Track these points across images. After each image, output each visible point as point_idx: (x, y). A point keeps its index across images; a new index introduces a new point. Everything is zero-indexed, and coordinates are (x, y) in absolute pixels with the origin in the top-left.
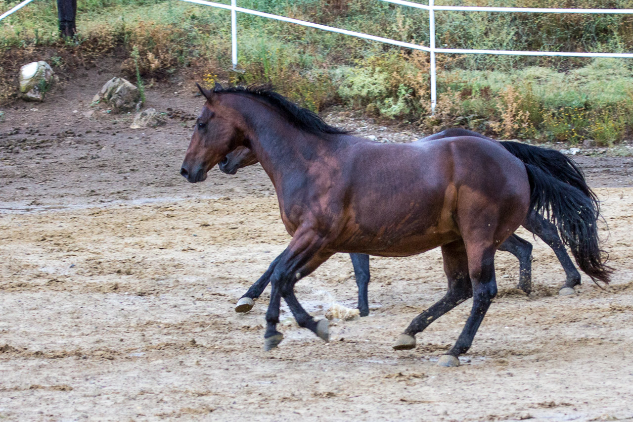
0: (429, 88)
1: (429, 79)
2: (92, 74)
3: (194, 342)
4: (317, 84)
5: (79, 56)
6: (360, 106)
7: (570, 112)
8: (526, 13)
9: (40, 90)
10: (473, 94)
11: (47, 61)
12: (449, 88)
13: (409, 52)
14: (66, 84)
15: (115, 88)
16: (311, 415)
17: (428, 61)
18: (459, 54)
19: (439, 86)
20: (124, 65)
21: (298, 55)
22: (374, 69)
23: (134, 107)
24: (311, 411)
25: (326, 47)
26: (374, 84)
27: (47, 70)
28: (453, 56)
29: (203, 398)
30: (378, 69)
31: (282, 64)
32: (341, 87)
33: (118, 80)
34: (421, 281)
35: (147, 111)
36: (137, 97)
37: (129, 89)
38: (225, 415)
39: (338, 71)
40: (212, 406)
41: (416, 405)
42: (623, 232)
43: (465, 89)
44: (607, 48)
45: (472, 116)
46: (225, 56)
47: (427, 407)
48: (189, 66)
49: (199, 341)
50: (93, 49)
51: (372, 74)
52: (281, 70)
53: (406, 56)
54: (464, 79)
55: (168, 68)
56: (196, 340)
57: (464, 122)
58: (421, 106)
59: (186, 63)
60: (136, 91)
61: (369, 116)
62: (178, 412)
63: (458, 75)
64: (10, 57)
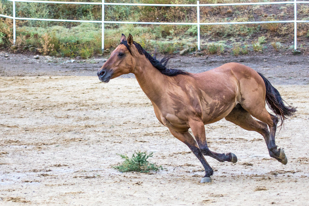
0: (12, 34)
1: (13, 30)
7: (71, 45)
8: (53, 3)
10: (31, 37)
12: (21, 34)
13: (4, 19)
17: (12, 23)
18: (25, 20)
19: (17, 33)
28: (23, 21)
34: (7, 114)
41: (3, 165)
42: (91, 94)
43: (28, 35)
44: (87, 18)
45: (30, 46)
47: (8, 166)
53: (3, 20)
54: (27, 30)
57: (27, 48)
58: (9, 41)
63: (25, 29)
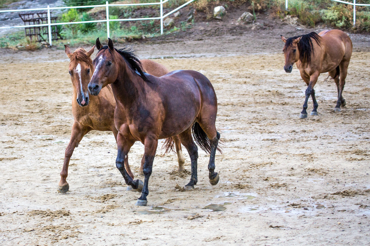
0: (353, 17)
1: (353, 14)
2: (238, 11)
3: (271, 101)
4: (315, 15)
5: (234, 5)
6: (329, 23)
9: (220, 16)
10: (368, 19)
11: (223, 6)
12: (360, 18)
13: (346, 5)
14: (229, 14)
15: (246, 15)
16: (311, 127)
17: (353, 8)
18: (364, 6)
19: (357, 17)
20: (249, 8)
21: (308, 5)
22: (334, 11)
23: (252, 22)
24: (311, 126)
25: (318, 3)
26: (334, 16)
27: (223, 9)
28: (361, 6)
29: (274, 120)
30: (335, 11)
31: (303, 8)
32: (323, 17)
33: (247, 13)
34: (349, 82)
35: (256, 23)
36: (253, 19)
37: (250, 16)
38: (282, 126)
39: (322, 11)
40: (277, 123)
41: (347, 125)
43: (365, 18)
45: (367, 27)
46: (283, 5)
48: (271, 8)
49: (273, 101)
50: (239, 3)
51: (333, 12)
52: (302, 10)
53: (345, 6)
54: (365, 14)
55: (264, 9)
56: (272, 101)
57: (365, 29)
58: (350, 23)
59: (270, 7)
60: (253, 17)
61: (332, 26)
62: (266, 125)
63: (363, 13)
64: (211, 5)
